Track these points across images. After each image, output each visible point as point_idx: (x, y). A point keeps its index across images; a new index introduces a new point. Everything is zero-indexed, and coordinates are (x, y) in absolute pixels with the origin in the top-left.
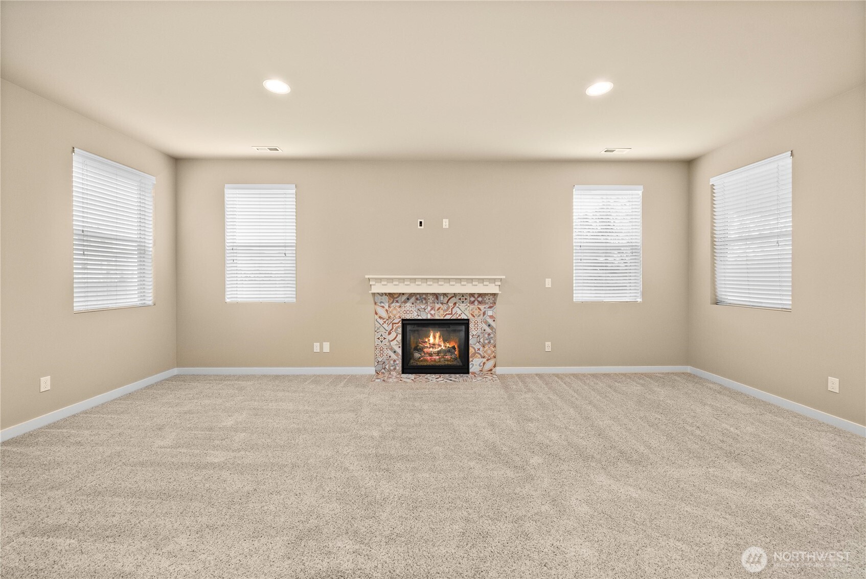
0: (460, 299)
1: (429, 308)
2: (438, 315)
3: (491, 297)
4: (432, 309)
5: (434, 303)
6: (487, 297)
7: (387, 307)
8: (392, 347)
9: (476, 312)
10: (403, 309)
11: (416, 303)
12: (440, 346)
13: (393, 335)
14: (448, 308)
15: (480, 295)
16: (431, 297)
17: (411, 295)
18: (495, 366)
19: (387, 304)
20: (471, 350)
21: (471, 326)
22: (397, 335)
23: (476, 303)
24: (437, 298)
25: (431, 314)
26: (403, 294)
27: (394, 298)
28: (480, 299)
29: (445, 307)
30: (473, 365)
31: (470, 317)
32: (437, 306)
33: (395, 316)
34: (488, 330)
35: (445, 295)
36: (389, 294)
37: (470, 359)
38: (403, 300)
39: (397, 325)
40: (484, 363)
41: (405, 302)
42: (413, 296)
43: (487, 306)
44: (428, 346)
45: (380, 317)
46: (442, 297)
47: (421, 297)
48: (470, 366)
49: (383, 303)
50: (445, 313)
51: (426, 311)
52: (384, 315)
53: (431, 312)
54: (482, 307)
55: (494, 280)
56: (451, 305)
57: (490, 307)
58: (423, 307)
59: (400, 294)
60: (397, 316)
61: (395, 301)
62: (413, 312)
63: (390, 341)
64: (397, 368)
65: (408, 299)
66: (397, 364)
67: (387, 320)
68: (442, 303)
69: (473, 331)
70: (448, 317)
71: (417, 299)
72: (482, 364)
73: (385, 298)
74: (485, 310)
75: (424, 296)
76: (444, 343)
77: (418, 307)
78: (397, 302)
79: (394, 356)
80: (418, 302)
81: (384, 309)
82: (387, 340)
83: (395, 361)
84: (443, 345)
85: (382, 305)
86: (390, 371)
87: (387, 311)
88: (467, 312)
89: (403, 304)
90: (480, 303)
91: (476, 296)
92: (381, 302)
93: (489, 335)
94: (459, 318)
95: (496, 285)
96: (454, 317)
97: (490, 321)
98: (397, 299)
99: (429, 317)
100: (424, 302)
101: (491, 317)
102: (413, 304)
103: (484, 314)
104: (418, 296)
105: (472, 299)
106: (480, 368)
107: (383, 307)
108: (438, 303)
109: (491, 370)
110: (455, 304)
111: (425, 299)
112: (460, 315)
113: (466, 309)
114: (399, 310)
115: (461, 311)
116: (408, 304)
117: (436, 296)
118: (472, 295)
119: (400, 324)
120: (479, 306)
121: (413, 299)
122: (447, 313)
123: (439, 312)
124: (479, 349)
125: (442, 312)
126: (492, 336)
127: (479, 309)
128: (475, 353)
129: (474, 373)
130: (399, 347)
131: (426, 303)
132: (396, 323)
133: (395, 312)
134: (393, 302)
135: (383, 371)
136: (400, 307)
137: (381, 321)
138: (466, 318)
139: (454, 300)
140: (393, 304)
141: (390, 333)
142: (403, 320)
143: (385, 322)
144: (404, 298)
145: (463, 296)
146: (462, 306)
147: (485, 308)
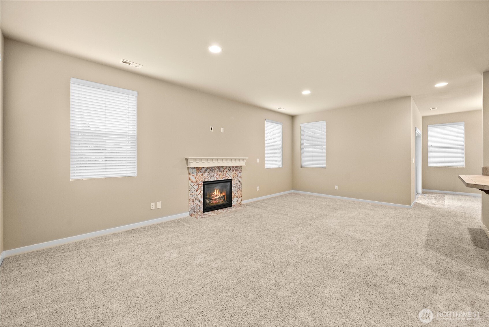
0: (228, 169)
1: (216, 175)
2: (220, 178)
3: (240, 168)
4: (217, 175)
5: (218, 172)
6: (239, 168)
7: (195, 176)
8: (198, 198)
9: (235, 175)
10: (204, 176)
11: (210, 172)
12: (218, 195)
13: (199, 191)
14: (224, 174)
15: (236, 167)
16: (216, 169)
17: (208, 168)
18: (241, 201)
19: (196, 174)
20: (233, 194)
21: (233, 182)
22: (201, 191)
23: (235, 171)
24: (219, 169)
25: (216, 178)
26: (204, 167)
27: (199, 170)
28: (236, 169)
29: (222, 174)
30: (233, 201)
31: (233, 178)
32: (219, 173)
33: (200, 180)
34: (239, 184)
35: (222, 167)
36: (197, 168)
37: (233, 199)
38: (203, 171)
39: (201, 185)
40: (238, 200)
41: (205, 172)
42: (208, 169)
43: (239, 172)
44: (214, 196)
45: (192, 182)
46: (221, 168)
47: (211, 169)
48: (233, 202)
49: (194, 173)
50: (223, 177)
51: (214, 176)
52: (194, 180)
53: (216, 177)
54: (237, 173)
55: (243, 160)
56: (225, 172)
57: (240, 173)
58: (213, 174)
59: (202, 167)
60: (201, 180)
61: (200, 172)
62: (208, 177)
63: (197, 195)
64: (201, 210)
65: (206, 170)
66: (201, 208)
67: (196, 183)
68: (221, 172)
69: (233, 185)
70: (224, 179)
71: (210, 170)
72: (237, 201)
73: (195, 170)
74: (238, 174)
75: (213, 168)
76: (220, 194)
77: (211, 174)
78: (201, 172)
79: (199, 204)
80: (211, 171)
81: (194, 177)
82: (195, 195)
83: (200, 206)
84: (220, 195)
85: (193, 174)
86: (197, 212)
87: (195, 178)
88: (231, 176)
89: (204, 173)
90: (236, 170)
91: (235, 167)
92: (193, 173)
93: (239, 186)
94: (228, 179)
95: (244, 162)
96: (226, 179)
97: (240, 179)
98: (201, 171)
99: (216, 179)
100: (213, 171)
101: (240, 177)
102: (208, 173)
103: (238, 176)
104: (211, 168)
105: (233, 169)
106: (236, 203)
107: (194, 176)
108: (219, 172)
109: (240, 203)
110: (227, 172)
111: (214, 170)
112: (228, 178)
113: (231, 174)
114: (202, 177)
115: (229, 175)
116: (206, 173)
117: (219, 168)
118: (233, 167)
119: (202, 185)
120: (236, 172)
121: (208, 170)
122: (223, 176)
123: (220, 177)
124: (236, 193)
125: (221, 176)
126: (240, 186)
127: (236, 173)
128: (234, 196)
129: (234, 206)
130: (202, 198)
131: (215, 172)
132: (200, 185)
133: (200, 178)
134: (198, 173)
135: (194, 213)
136: (202, 175)
137: (192, 184)
138: (231, 179)
139: (226, 170)
140: (199, 174)
141: (197, 191)
142: (204, 182)
143: (194, 184)
144: (204, 170)
145: (230, 168)
146: (229, 173)
147: (238, 173)
